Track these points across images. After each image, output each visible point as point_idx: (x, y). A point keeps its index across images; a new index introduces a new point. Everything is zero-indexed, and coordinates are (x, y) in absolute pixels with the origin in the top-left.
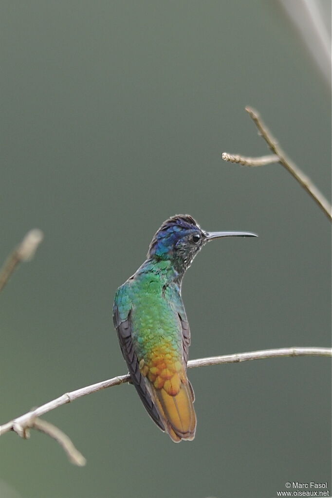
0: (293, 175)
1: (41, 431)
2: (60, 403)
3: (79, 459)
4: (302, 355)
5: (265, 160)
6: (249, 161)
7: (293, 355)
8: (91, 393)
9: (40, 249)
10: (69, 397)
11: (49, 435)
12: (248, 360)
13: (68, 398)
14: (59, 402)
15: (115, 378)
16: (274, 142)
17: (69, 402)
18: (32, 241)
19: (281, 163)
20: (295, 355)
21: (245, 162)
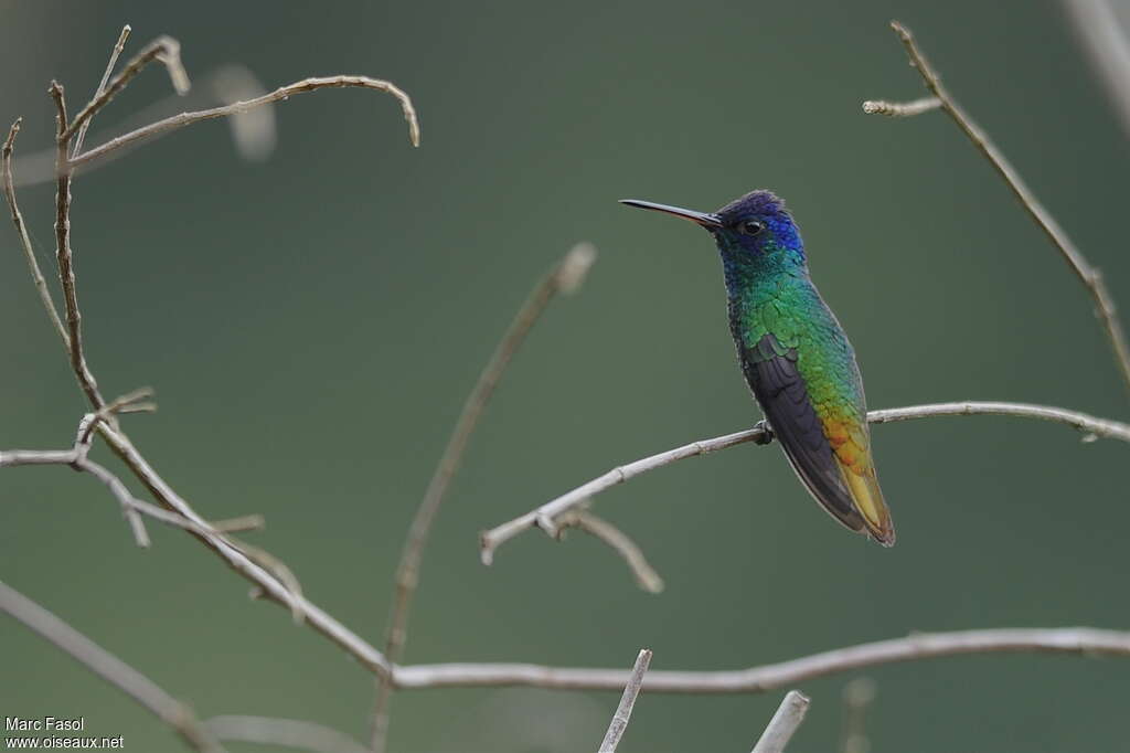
0: (963, 128)
1: (588, 533)
2: (609, 483)
3: (651, 582)
4: (978, 413)
5: (920, 106)
6: (898, 108)
7: (965, 414)
8: (657, 469)
9: (592, 273)
10: (622, 474)
11: (604, 543)
12: (896, 420)
13: (620, 476)
14: (606, 481)
15: (693, 445)
16: (933, 77)
17: (622, 481)
18: (579, 260)
19: (944, 109)
20: (969, 414)
21: (893, 111)
